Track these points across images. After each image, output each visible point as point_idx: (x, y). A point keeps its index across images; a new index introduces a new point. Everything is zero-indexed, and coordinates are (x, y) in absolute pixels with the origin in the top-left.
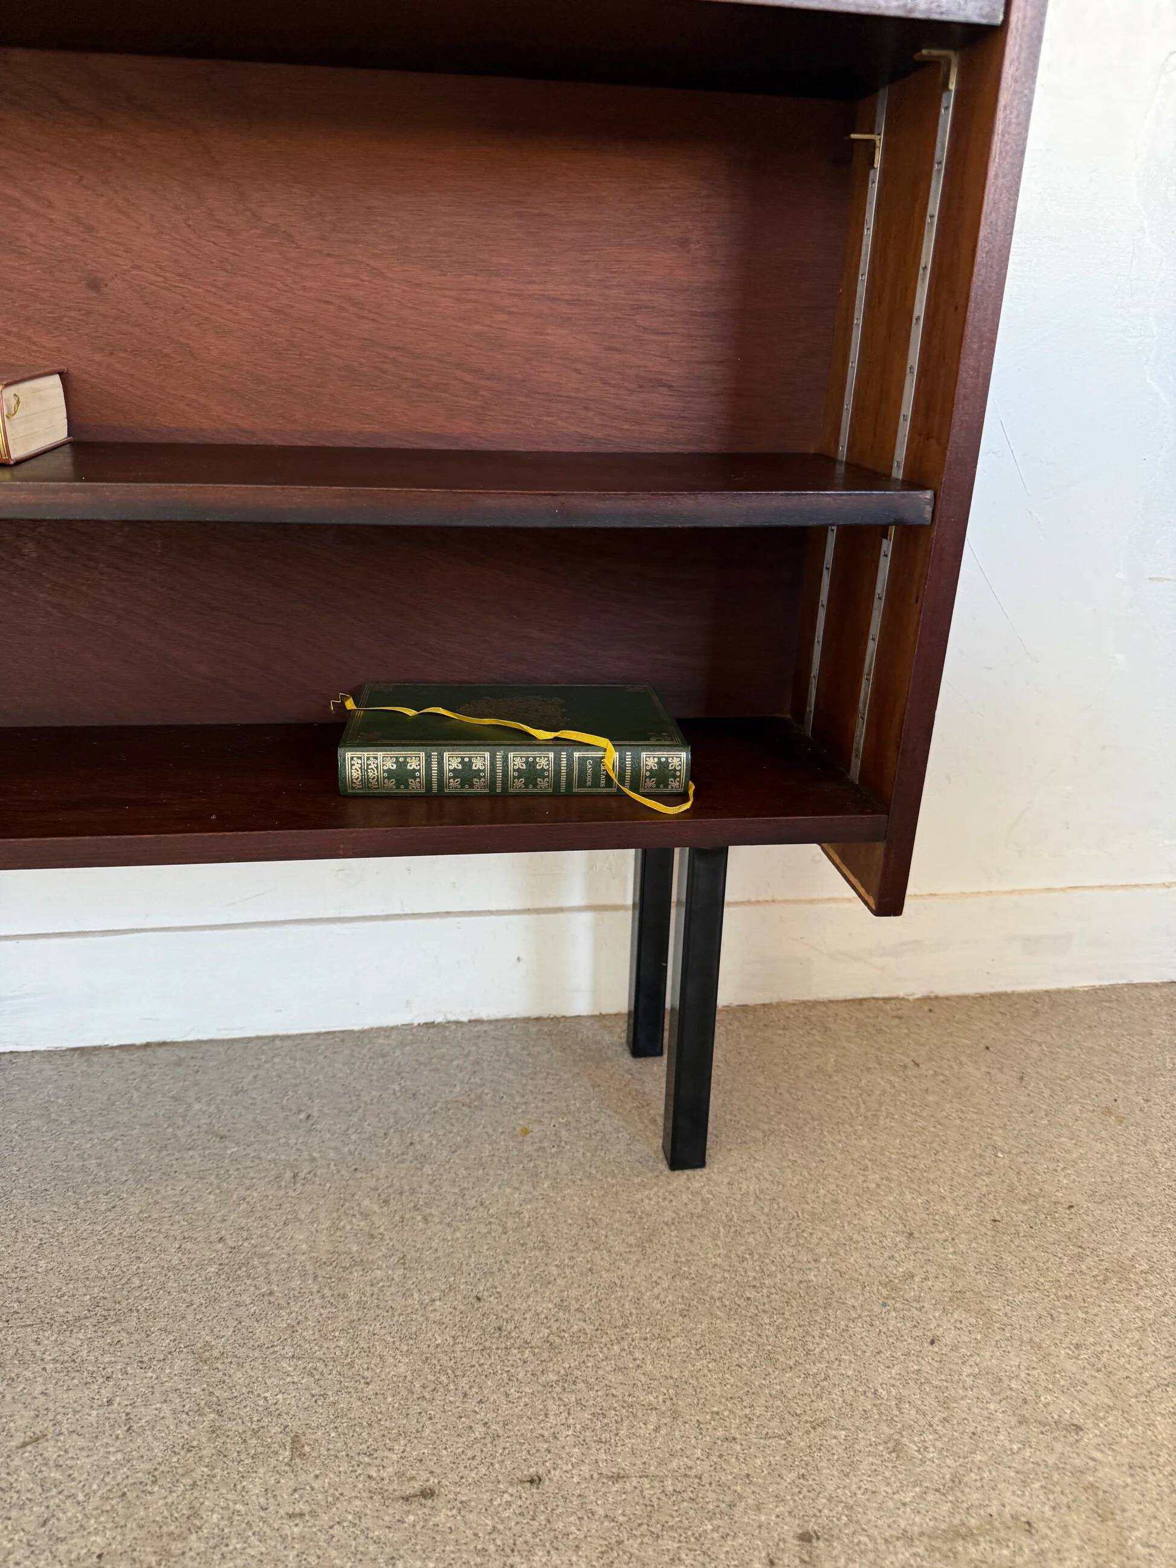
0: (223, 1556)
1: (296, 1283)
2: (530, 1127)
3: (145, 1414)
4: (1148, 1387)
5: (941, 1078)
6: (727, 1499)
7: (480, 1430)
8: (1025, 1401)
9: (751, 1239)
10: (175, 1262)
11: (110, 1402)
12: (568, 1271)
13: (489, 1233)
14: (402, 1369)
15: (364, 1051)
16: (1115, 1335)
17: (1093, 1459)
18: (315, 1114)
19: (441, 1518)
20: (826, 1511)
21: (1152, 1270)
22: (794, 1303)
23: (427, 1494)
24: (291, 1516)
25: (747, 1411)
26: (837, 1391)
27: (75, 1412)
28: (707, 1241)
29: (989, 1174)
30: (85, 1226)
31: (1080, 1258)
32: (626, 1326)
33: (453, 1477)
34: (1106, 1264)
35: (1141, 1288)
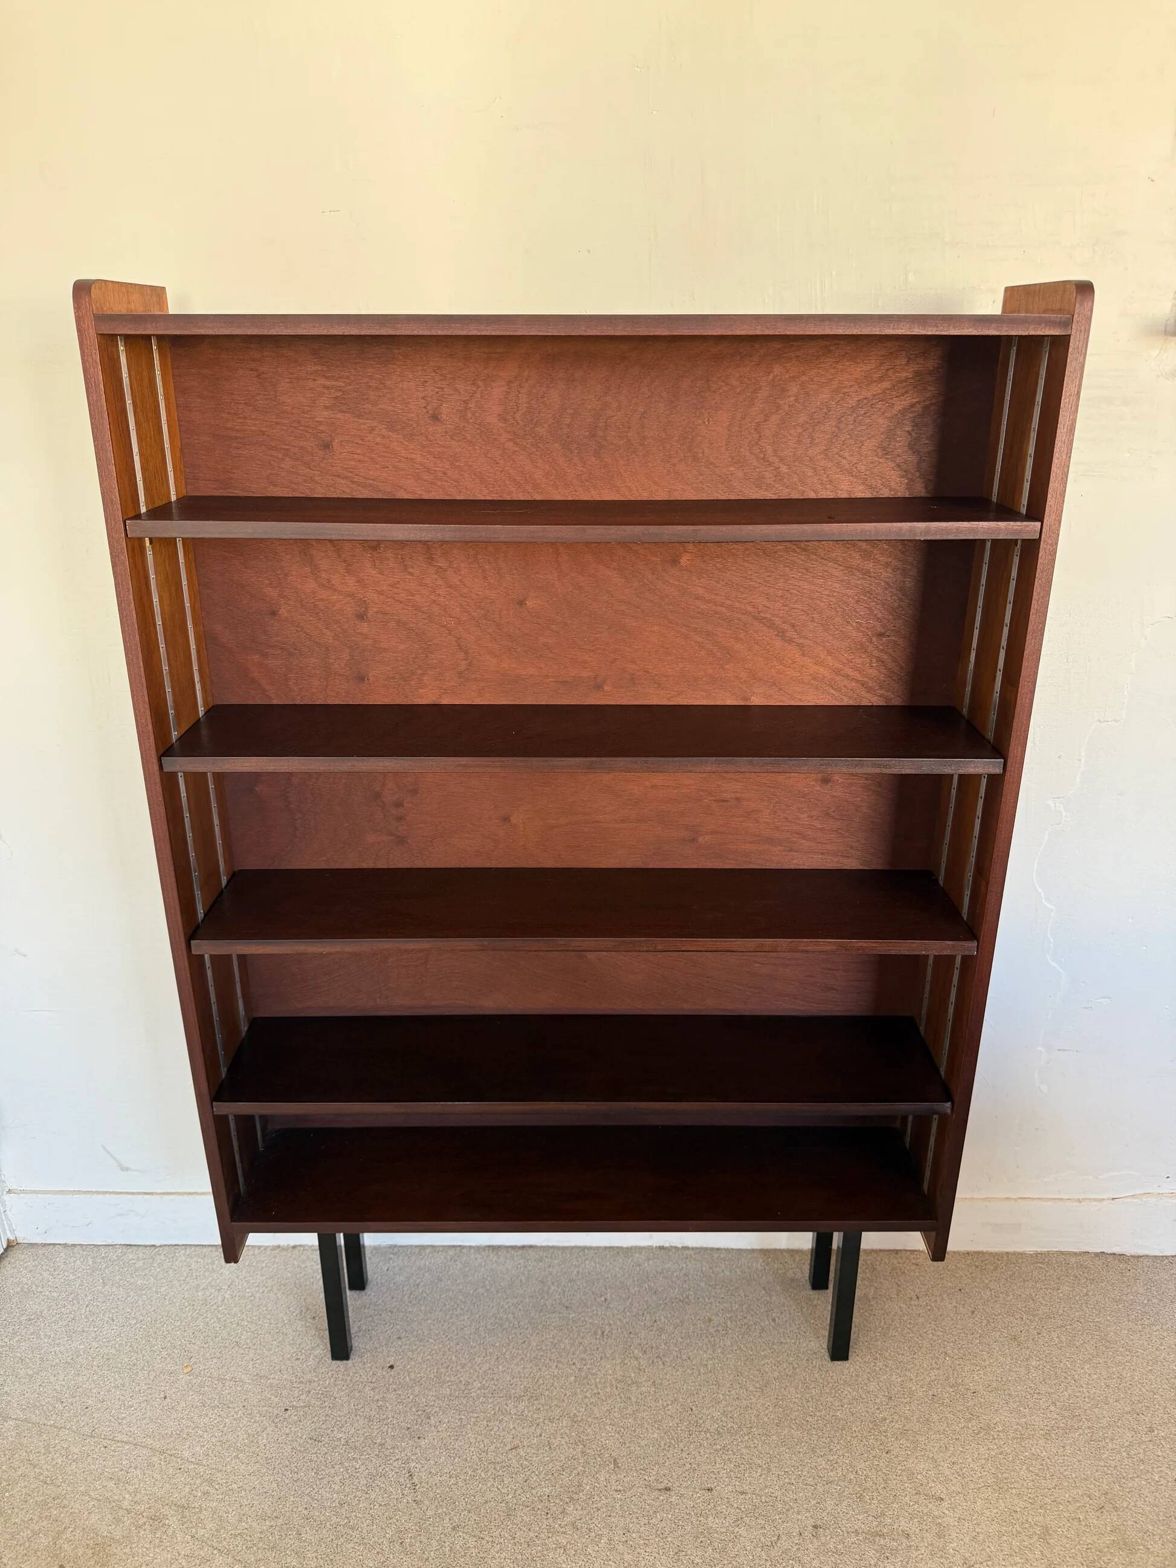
0: (593, 1503)
1: (608, 1390)
2: (712, 1318)
3: (555, 1442)
4: (979, 1486)
5: (929, 1307)
6: (787, 1508)
7: (688, 1466)
8: (922, 1485)
9: (813, 1391)
10: (556, 1373)
11: (541, 1435)
12: (727, 1398)
13: (692, 1374)
14: (656, 1435)
15: (629, 1261)
16: (973, 1460)
17: (944, 1513)
18: (609, 1298)
19: (673, 1500)
20: (826, 1518)
21: (1003, 1431)
22: (828, 1426)
23: (667, 1489)
24: (616, 1491)
25: (800, 1473)
26: (840, 1469)
27: (528, 1438)
28: (792, 1390)
29: (938, 1369)
30: (514, 1350)
31: (970, 1420)
32: (751, 1428)
33: (677, 1484)
34: (982, 1425)
35: (994, 1439)
